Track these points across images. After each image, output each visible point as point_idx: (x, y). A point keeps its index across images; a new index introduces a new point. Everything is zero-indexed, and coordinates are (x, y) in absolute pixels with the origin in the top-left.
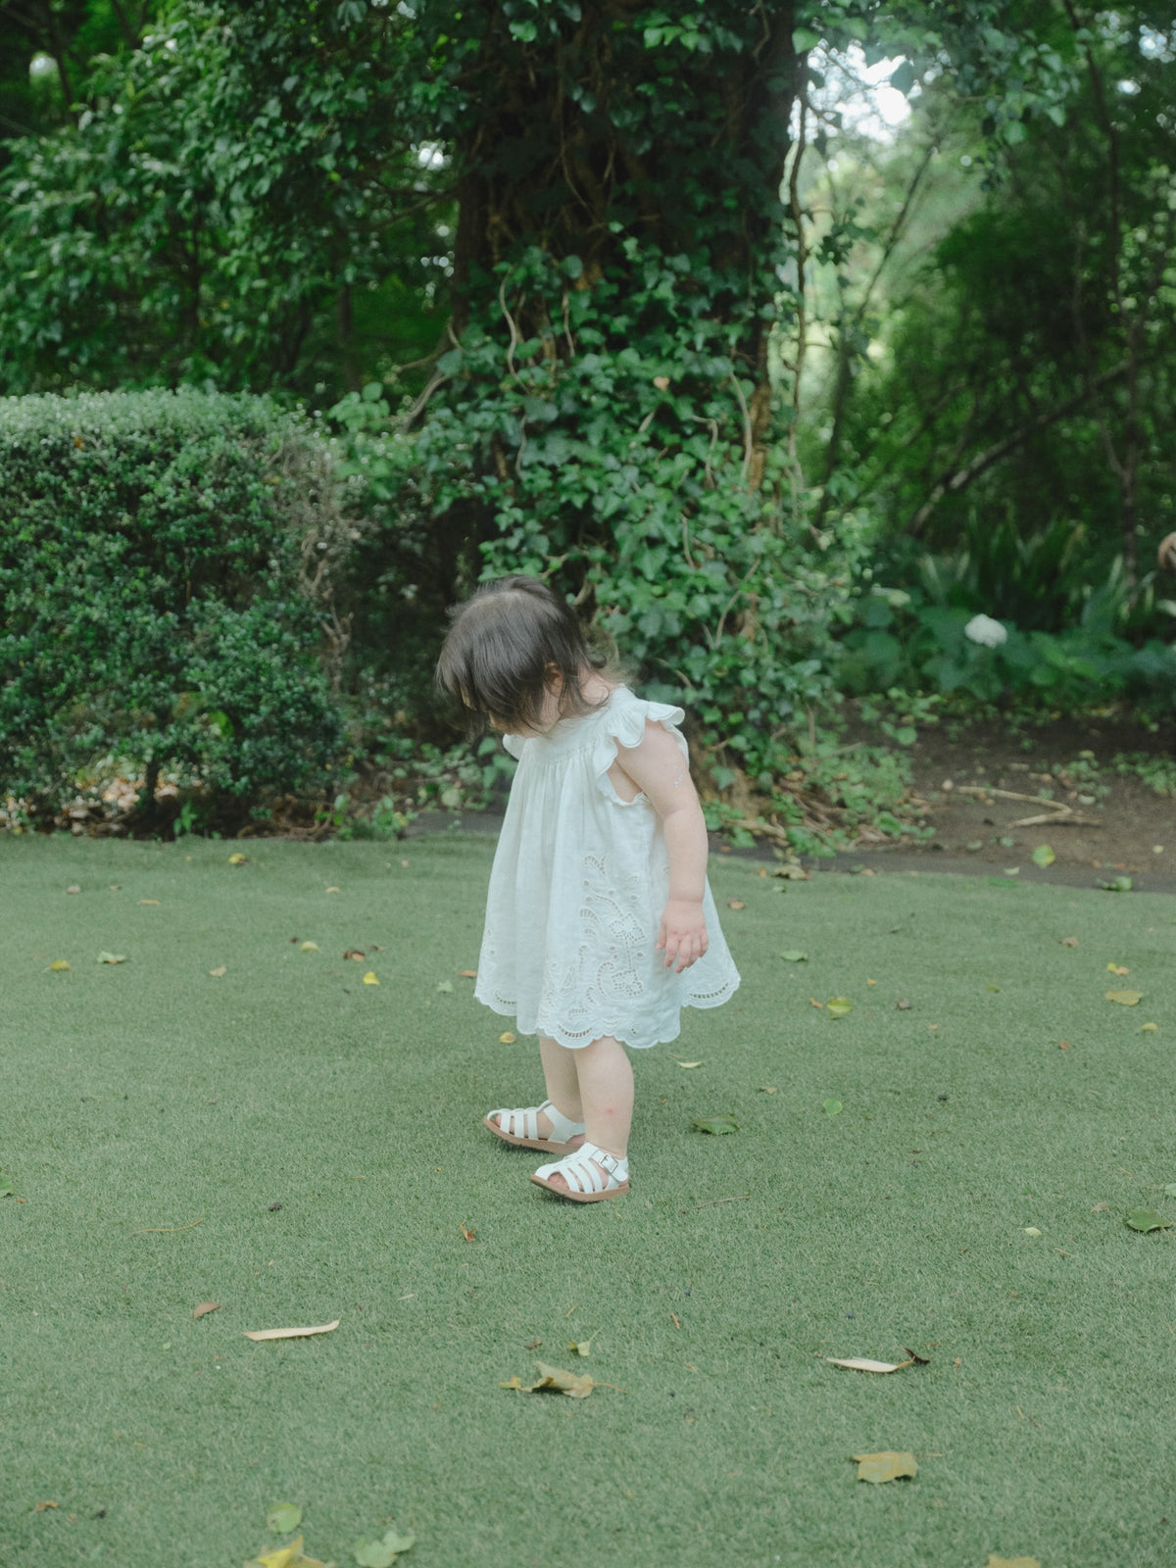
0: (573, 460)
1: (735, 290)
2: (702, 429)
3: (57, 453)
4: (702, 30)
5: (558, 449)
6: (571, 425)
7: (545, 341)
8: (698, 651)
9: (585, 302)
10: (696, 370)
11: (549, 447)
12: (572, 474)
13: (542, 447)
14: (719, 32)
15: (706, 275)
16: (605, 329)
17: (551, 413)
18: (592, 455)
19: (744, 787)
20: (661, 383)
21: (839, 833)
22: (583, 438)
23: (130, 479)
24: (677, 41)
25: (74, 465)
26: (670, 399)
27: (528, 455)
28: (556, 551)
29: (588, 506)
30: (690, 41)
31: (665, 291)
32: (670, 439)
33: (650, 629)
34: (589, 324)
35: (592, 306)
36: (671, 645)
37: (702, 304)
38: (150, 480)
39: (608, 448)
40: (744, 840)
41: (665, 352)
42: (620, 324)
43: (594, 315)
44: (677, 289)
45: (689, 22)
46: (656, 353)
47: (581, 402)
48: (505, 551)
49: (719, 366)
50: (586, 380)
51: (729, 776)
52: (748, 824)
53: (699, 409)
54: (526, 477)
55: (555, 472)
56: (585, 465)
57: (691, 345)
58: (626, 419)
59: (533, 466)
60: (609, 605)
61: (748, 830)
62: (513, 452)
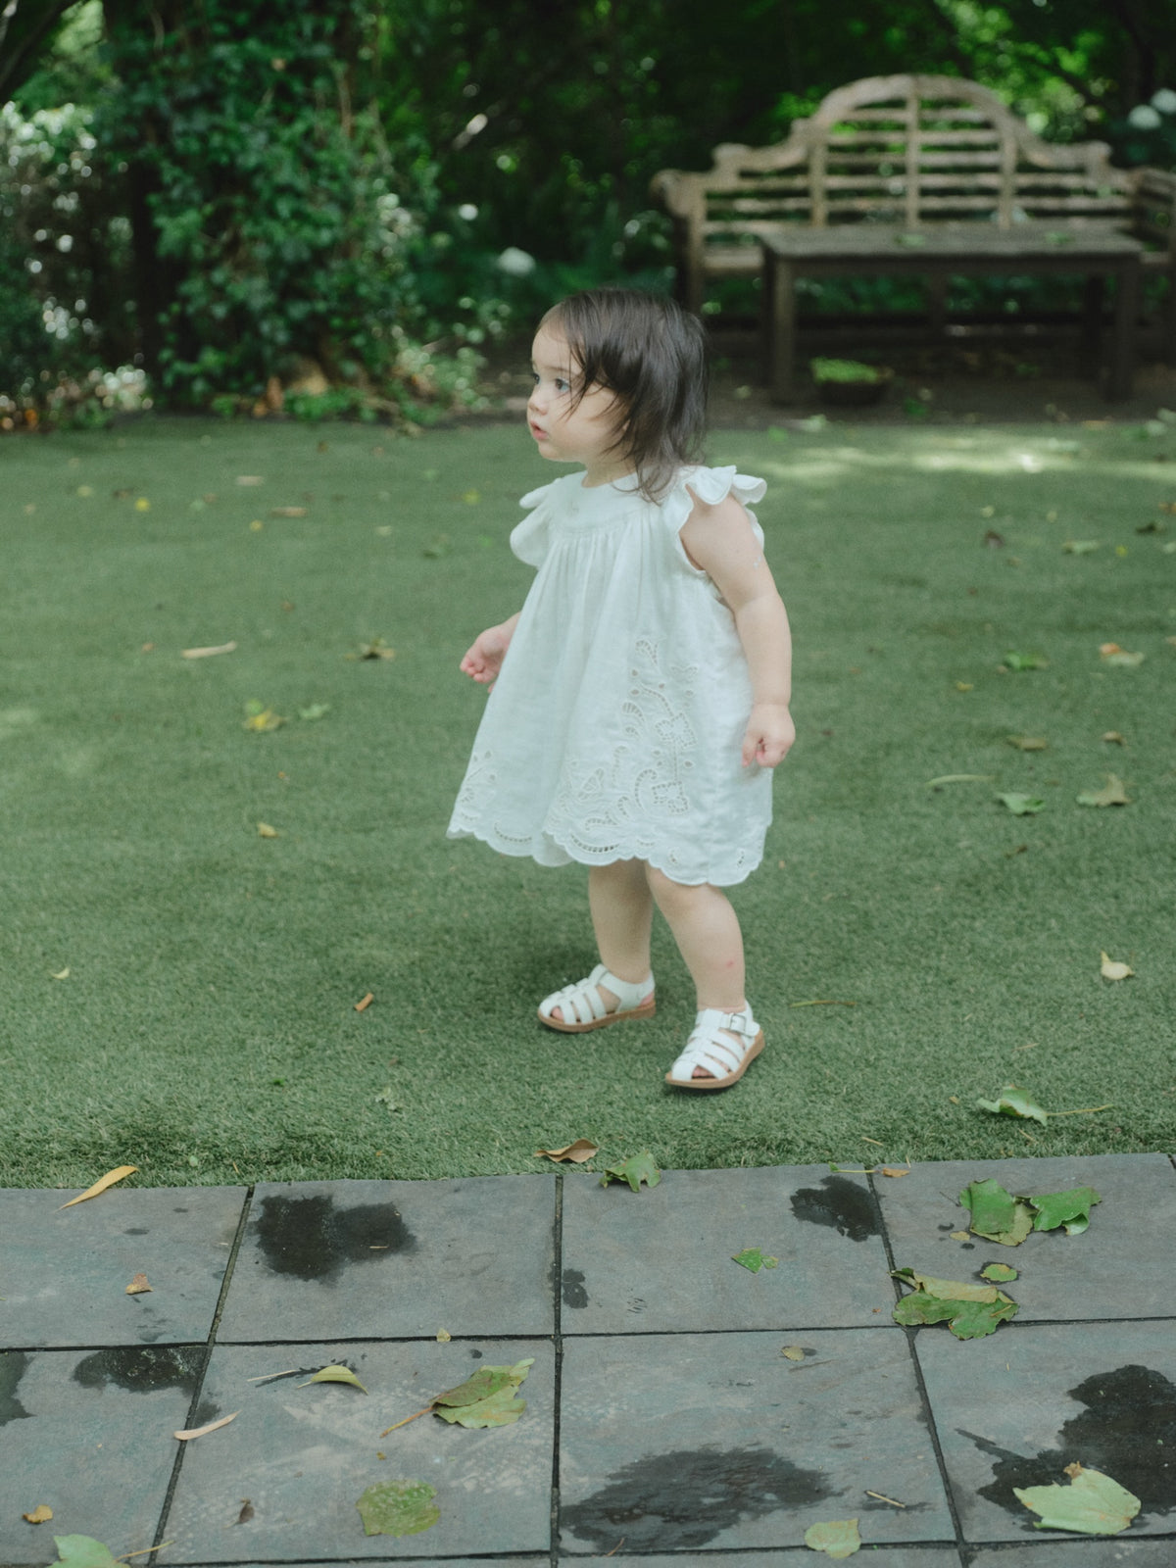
0: (213, 128)
2: (310, 100)
5: (201, 121)
6: (211, 101)
7: (180, 33)
8: (320, 274)
9: (213, 1)
10: (305, 53)
11: (194, 118)
12: (216, 140)
13: (188, 119)
16: (229, 22)
17: (193, 91)
18: (229, 121)
19: (363, 377)
20: (279, 64)
21: (437, 407)
22: (220, 110)
26: (284, 77)
27: (179, 125)
28: (207, 199)
29: (232, 163)
32: (287, 109)
33: (289, 254)
34: (220, 19)
36: (300, 269)
39: (242, 117)
41: (279, 39)
42: (242, 18)
43: (222, 12)
46: (270, 40)
47: (219, 83)
48: (168, 202)
49: (322, 50)
50: (221, 64)
51: (351, 368)
52: (370, 402)
53: (308, 83)
54: (179, 143)
55: (203, 138)
56: (226, 132)
57: (299, 34)
58: (252, 93)
59: (185, 134)
60: (254, 239)
61: (370, 407)
62: (168, 123)
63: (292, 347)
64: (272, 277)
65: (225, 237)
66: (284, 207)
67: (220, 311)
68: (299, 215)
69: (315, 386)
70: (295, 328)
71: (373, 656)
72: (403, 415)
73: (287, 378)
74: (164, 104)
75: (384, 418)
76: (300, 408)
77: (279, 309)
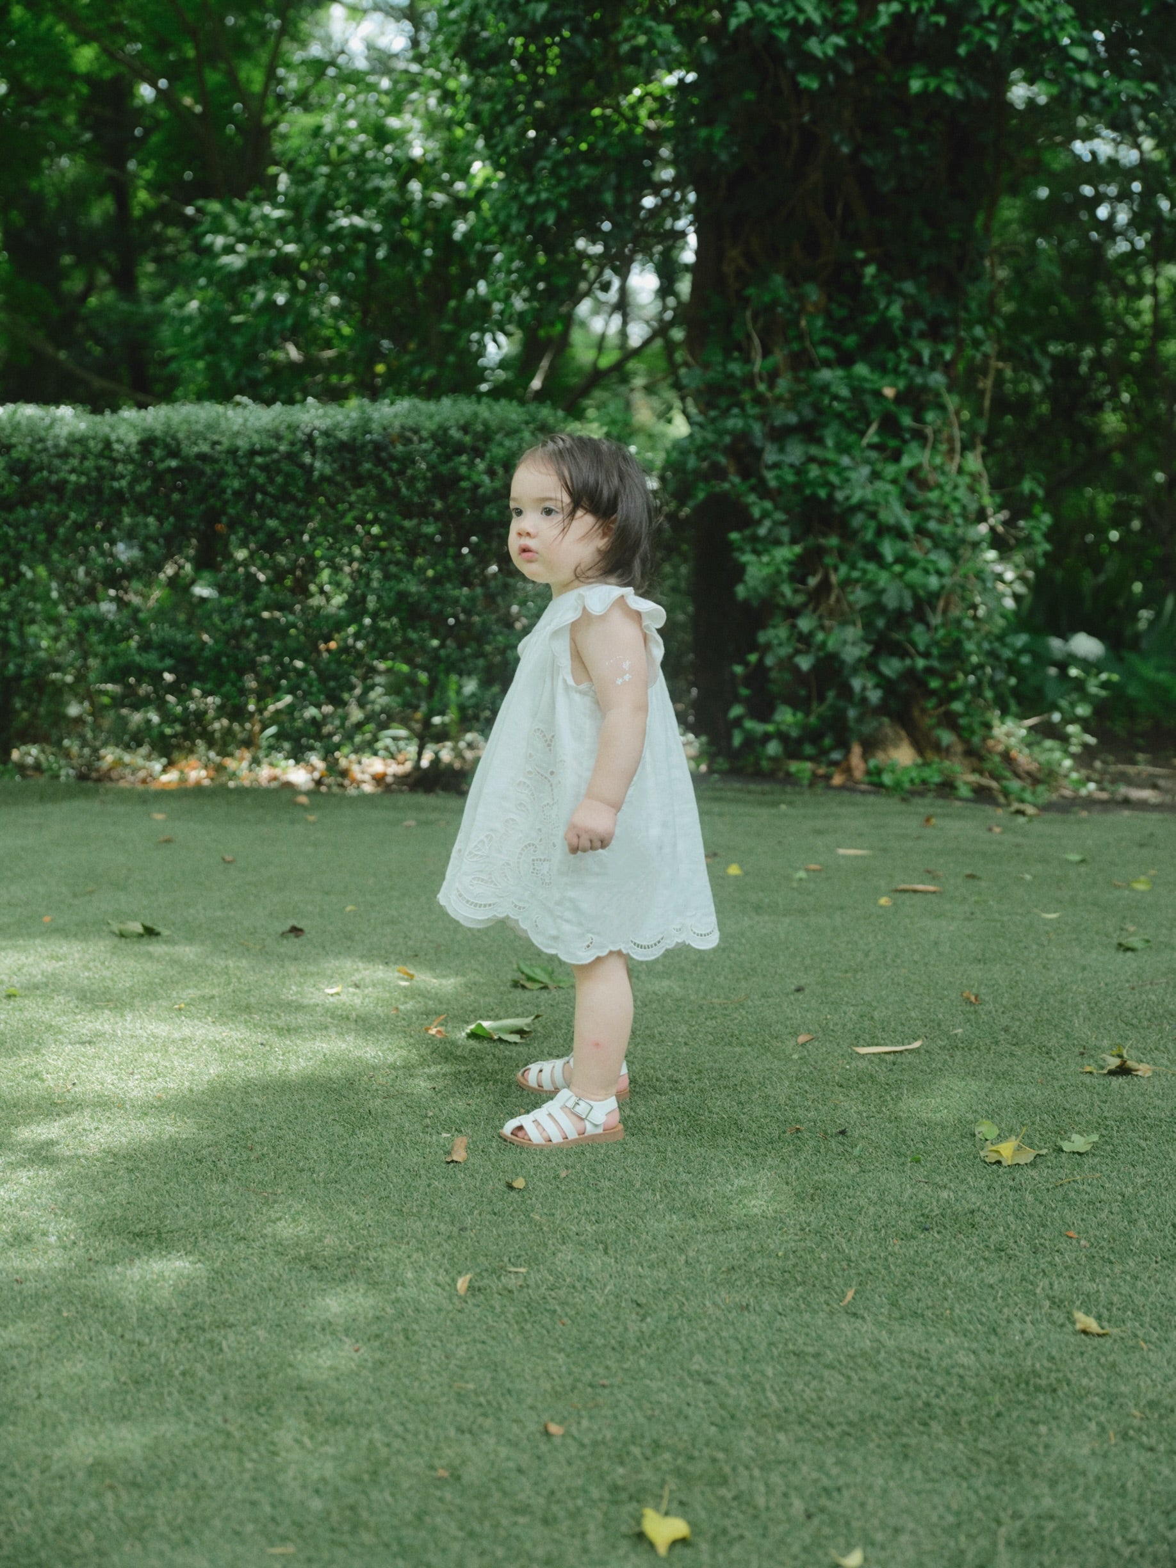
0: (812, 459)
1: (946, 314)
2: (919, 436)
3: (378, 447)
4: (959, 82)
5: (795, 452)
6: (809, 432)
7: (778, 357)
8: (919, 628)
9: (819, 323)
10: (919, 380)
11: (789, 448)
12: (814, 472)
13: (782, 450)
14: (970, 84)
15: (925, 299)
16: (836, 346)
17: (792, 419)
18: (831, 455)
19: (959, 748)
20: (889, 392)
21: (1041, 788)
22: (820, 441)
23: (444, 469)
24: (939, 91)
25: (393, 458)
26: (893, 408)
27: (770, 456)
28: (794, 541)
29: (831, 498)
30: (950, 89)
31: (895, 311)
32: (893, 443)
33: (890, 601)
34: (825, 342)
35: (825, 327)
36: (899, 619)
37: (919, 325)
38: (463, 470)
39: (843, 448)
40: (964, 791)
41: (890, 365)
42: (851, 341)
43: (829, 334)
44: (905, 309)
45: (948, 73)
46: (881, 367)
47: (818, 409)
48: (754, 539)
49: (937, 379)
50: (825, 388)
51: (947, 737)
52: (966, 779)
53: (918, 418)
54: (770, 477)
55: (800, 471)
56: (824, 463)
57: (916, 360)
58: (856, 423)
59: (776, 466)
60: (847, 583)
61: (966, 783)
62: (758, 453)
63: (882, 709)
64: (868, 626)
65: (813, 581)
66: (888, 549)
67: (805, 663)
68: (904, 559)
69: (903, 756)
70: (887, 685)
72: (1006, 793)
73: (870, 746)
74: (757, 428)
75: (982, 795)
76: (887, 779)
77: (869, 665)
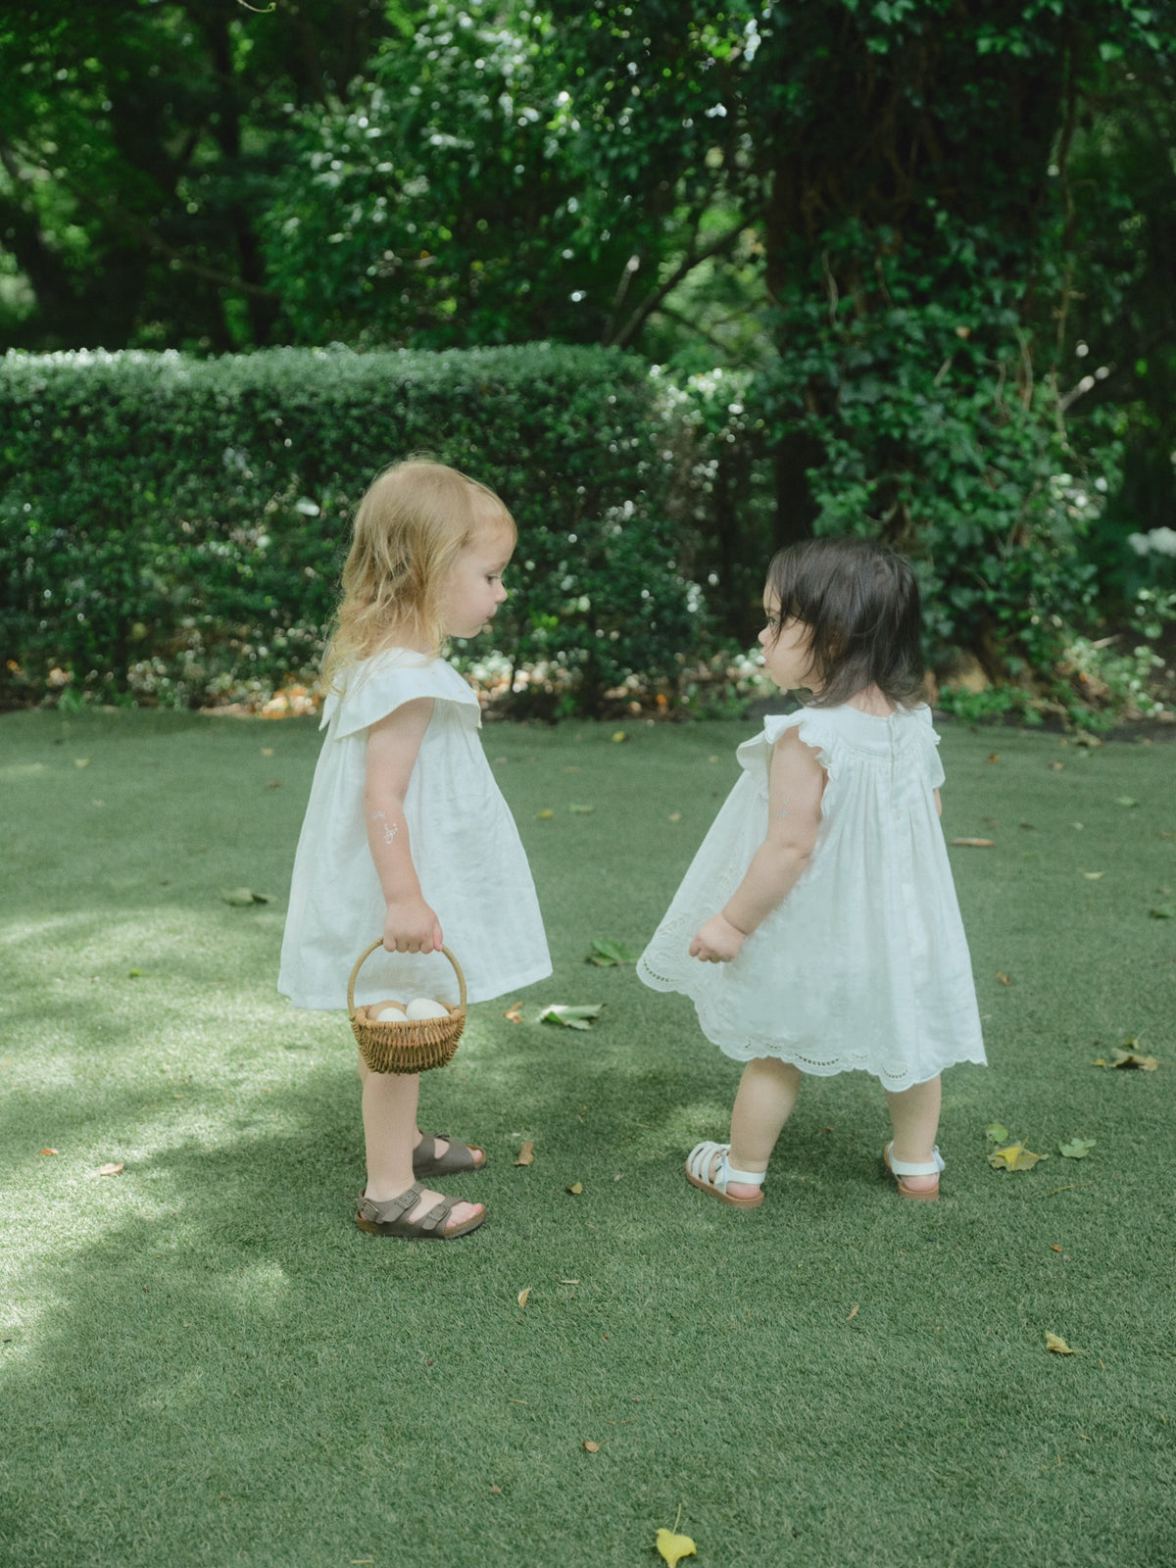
0: (885, 399)
1: (1019, 251)
2: (991, 372)
3: (468, 398)
4: (1026, 40)
5: (871, 391)
6: (884, 370)
7: (855, 297)
8: (991, 560)
9: (894, 264)
10: (991, 320)
11: (864, 387)
12: (888, 411)
13: (857, 388)
14: (1038, 42)
15: (998, 240)
16: (911, 286)
17: (867, 359)
18: (906, 395)
19: (1029, 674)
20: (962, 332)
21: (1109, 712)
22: (894, 380)
23: (531, 420)
24: (1006, 50)
25: (482, 409)
26: (966, 346)
27: (846, 396)
28: (870, 476)
29: (904, 437)
30: (1017, 49)
31: (968, 255)
32: (965, 379)
33: (961, 539)
34: (899, 283)
35: (900, 267)
36: (970, 553)
37: (992, 264)
38: (549, 420)
39: (917, 387)
40: (1033, 718)
41: (963, 304)
42: (925, 282)
43: (903, 275)
44: (978, 253)
45: (1015, 33)
46: (954, 306)
47: (892, 349)
48: (830, 476)
49: (1010, 317)
50: (899, 330)
51: (1017, 665)
52: (1035, 704)
53: (990, 354)
54: (846, 414)
55: (873, 409)
56: (898, 403)
57: (988, 299)
58: (929, 363)
59: (852, 405)
60: (919, 519)
61: (1035, 709)
62: (835, 392)
63: (955, 639)
64: (939, 561)
65: (887, 516)
66: (961, 486)
68: (975, 496)
69: (974, 682)
70: (958, 616)
71: (1130, 1065)
72: (1073, 720)
73: (943, 673)
74: (833, 371)
75: (1051, 722)
76: (958, 706)
77: (943, 598)
